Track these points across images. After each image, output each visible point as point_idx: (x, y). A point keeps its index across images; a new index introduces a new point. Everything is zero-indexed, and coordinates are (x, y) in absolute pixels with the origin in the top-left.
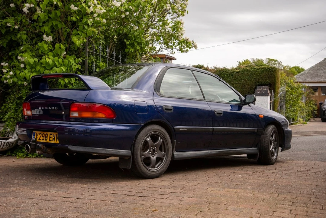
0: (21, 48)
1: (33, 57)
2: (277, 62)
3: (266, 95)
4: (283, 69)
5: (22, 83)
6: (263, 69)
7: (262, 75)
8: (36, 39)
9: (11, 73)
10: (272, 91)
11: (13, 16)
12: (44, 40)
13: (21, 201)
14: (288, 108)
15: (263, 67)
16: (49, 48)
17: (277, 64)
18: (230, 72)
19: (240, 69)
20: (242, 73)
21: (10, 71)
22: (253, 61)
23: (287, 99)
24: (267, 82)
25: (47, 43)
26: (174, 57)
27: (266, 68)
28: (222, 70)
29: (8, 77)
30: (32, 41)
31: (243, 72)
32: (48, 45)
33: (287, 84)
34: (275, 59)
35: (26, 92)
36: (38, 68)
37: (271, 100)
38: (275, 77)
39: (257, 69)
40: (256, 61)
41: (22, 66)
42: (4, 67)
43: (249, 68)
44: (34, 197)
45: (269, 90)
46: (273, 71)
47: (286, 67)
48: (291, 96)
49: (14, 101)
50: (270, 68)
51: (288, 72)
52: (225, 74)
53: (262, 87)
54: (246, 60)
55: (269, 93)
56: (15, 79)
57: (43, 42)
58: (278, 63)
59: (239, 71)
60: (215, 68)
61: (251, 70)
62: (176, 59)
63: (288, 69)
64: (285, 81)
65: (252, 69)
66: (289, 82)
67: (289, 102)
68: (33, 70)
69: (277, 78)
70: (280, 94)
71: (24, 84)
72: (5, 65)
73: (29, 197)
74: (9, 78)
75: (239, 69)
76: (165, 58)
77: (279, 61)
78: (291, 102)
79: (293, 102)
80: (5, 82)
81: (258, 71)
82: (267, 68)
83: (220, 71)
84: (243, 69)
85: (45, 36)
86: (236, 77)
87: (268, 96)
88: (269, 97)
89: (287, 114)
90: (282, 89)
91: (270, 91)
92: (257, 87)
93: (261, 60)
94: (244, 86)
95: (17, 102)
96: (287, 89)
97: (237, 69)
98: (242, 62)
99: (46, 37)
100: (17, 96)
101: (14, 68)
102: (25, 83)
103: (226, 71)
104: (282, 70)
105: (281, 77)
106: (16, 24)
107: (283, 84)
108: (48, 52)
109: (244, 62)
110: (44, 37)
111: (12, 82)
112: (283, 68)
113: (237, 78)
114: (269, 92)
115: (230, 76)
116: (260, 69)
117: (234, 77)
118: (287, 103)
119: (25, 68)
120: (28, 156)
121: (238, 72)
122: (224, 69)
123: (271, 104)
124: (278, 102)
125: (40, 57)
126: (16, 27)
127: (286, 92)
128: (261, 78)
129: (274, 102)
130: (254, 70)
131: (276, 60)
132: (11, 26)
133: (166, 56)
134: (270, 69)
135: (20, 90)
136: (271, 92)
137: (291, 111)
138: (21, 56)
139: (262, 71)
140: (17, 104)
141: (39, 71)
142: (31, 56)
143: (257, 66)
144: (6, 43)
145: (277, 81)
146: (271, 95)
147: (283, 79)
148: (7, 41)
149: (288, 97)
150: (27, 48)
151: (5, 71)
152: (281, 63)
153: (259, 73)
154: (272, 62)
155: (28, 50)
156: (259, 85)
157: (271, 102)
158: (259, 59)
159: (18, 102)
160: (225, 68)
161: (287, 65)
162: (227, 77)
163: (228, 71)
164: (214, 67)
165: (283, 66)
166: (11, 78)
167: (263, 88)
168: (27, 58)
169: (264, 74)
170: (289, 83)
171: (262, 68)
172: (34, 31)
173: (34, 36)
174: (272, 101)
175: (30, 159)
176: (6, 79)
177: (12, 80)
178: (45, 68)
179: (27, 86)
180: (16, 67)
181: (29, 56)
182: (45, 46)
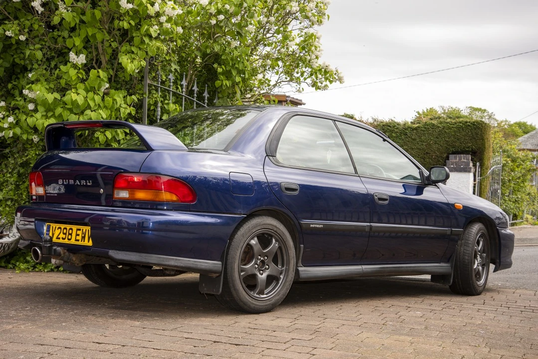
0: (30, 75)
1: (50, 90)
2: (486, 114)
3: (466, 170)
4: (497, 127)
5: (30, 137)
6: (461, 124)
7: (459, 135)
8: (56, 59)
9: (11, 119)
10: (478, 164)
11: (16, 18)
12: (70, 62)
14: (506, 196)
15: (461, 119)
16: (79, 77)
17: (487, 117)
18: (401, 127)
19: (419, 123)
20: (424, 131)
21: (8, 116)
22: (443, 111)
23: (504, 179)
24: (468, 148)
25: (75, 66)
26: (301, 100)
27: (466, 122)
28: (387, 123)
29: (6, 126)
30: (50, 64)
31: (425, 128)
32: (76, 71)
33: (504, 151)
34: (483, 108)
35: (36, 154)
36: (59, 110)
37: (475, 180)
38: (483, 139)
39: (451, 125)
40: (448, 110)
41: (31, 106)
43: (436, 122)
44: (45, 342)
45: (471, 162)
46: (479, 128)
47: (502, 122)
48: (512, 173)
49: (13, 170)
50: (474, 122)
51: (507, 132)
52: (392, 131)
53: (460, 155)
54: (431, 109)
55: (471, 168)
56: (18, 131)
57: (69, 65)
58: (488, 115)
59: (419, 127)
60: (375, 121)
61: (439, 125)
62: (304, 104)
63: (506, 126)
64: (501, 147)
65: (441, 123)
66: (508, 148)
67: (508, 184)
68: (50, 114)
69: (486, 141)
70: (492, 169)
71: (32, 140)
73: (35, 343)
74: (6, 128)
75: (417, 123)
76: (285, 101)
77: (490, 112)
78: (512, 185)
79: (514, 184)
81: (452, 127)
82: (469, 122)
83: (383, 125)
84: (426, 123)
85: (72, 55)
86: (413, 137)
87: (470, 172)
88: (471, 175)
89: (504, 207)
90: (495, 161)
91: (473, 163)
92: (450, 156)
93: (457, 109)
94: (427, 153)
95: (19, 171)
96: (505, 161)
97: (414, 124)
98: (424, 112)
99: (75, 57)
100: (20, 161)
101: (17, 111)
102: (36, 138)
103: (394, 126)
104: (494, 127)
105: (494, 140)
106: (21, 32)
107: (498, 152)
108: (76, 84)
109: (426, 111)
110: (70, 55)
111: (11, 135)
112: (496, 125)
113: (414, 140)
114: (471, 164)
115: (401, 136)
116: (455, 123)
117: (409, 137)
118: (504, 187)
119: (36, 111)
120: (37, 270)
121: (416, 129)
122: (390, 123)
123: (474, 187)
124: (487, 183)
125: (63, 91)
126: (22, 38)
127: (503, 166)
128: (458, 140)
129: (480, 183)
130: (445, 125)
131: (485, 110)
132: (13, 35)
133: (287, 99)
134: (474, 125)
135: (25, 149)
136: (475, 165)
137: (510, 201)
138: (30, 89)
139: (459, 128)
140: (19, 175)
141: (60, 115)
142: (46, 89)
143: (450, 118)
145: (486, 147)
146: (476, 171)
147: (497, 144)
149: (507, 175)
150: (40, 75)
152: (494, 115)
153: (455, 132)
154: (477, 113)
155: (42, 79)
156: (453, 153)
157: (475, 184)
158: (454, 107)
159: (22, 171)
160: (392, 120)
161: (504, 120)
162: (397, 137)
163: (397, 126)
164: (372, 118)
165: (497, 121)
166: (10, 128)
167: (460, 159)
168: (39, 92)
169: (464, 133)
170: (508, 151)
171: (460, 123)
172: (53, 46)
173: (53, 54)
174: (477, 181)
175: (39, 274)
177: (11, 133)
178: (71, 111)
179: (38, 142)
180: (19, 109)
181: (43, 89)
182: (73, 72)
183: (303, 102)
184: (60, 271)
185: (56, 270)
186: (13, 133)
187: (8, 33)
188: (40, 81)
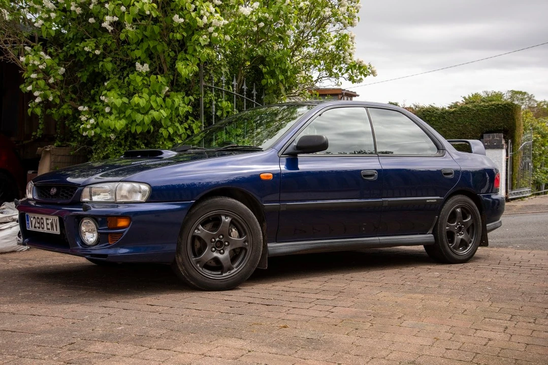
0: (106, 84)
1: (121, 96)
2: (526, 96)
3: (499, 147)
4: (536, 107)
5: (108, 135)
6: (494, 107)
7: (491, 116)
9: (92, 121)
10: (510, 141)
11: (95, 37)
12: (136, 71)
14: (538, 168)
15: (493, 102)
16: (143, 83)
17: (527, 99)
18: (439, 112)
19: (456, 107)
20: (460, 114)
21: (90, 119)
22: (487, 96)
23: (535, 153)
24: (501, 127)
25: (140, 74)
26: (355, 93)
27: (498, 105)
28: (427, 109)
29: (88, 126)
30: (123, 73)
31: (461, 111)
32: (142, 78)
33: (534, 129)
34: (523, 91)
35: (114, 149)
36: (129, 112)
37: (507, 155)
38: (514, 119)
39: (485, 107)
40: (492, 95)
41: (107, 110)
42: (83, 113)
43: (471, 105)
45: (503, 139)
46: (510, 109)
47: (541, 102)
48: (543, 148)
50: (505, 104)
51: (546, 111)
52: (431, 116)
53: (493, 134)
54: (476, 94)
55: (503, 145)
56: (98, 130)
57: (136, 73)
58: (528, 97)
59: (455, 111)
60: (417, 107)
61: (474, 108)
62: (358, 96)
63: (545, 107)
64: (532, 125)
65: (475, 106)
66: (538, 126)
67: (539, 157)
68: (122, 115)
69: (517, 120)
70: (523, 145)
71: (110, 137)
72: (85, 110)
74: (89, 129)
75: (454, 107)
76: (341, 94)
77: (530, 94)
78: (544, 158)
79: (546, 157)
80: (84, 134)
81: (486, 110)
82: (501, 104)
83: (424, 111)
84: (462, 107)
85: (138, 65)
86: (450, 120)
87: (502, 148)
88: (504, 151)
89: (536, 177)
90: (525, 138)
91: (506, 141)
92: (484, 135)
93: (499, 93)
94: (463, 133)
96: (535, 137)
97: (451, 108)
98: (469, 97)
99: (140, 66)
101: (97, 114)
102: (113, 136)
103: (433, 112)
104: (534, 107)
105: (525, 118)
106: (97, 47)
107: (529, 129)
108: (142, 89)
110: (137, 65)
111: (93, 134)
112: (536, 105)
113: (452, 122)
114: (503, 142)
115: (440, 120)
116: (488, 106)
117: (447, 120)
118: (536, 160)
119: (110, 113)
121: (453, 112)
122: (430, 109)
123: (507, 161)
124: (519, 158)
125: (130, 95)
126: (97, 52)
127: (533, 142)
128: (491, 120)
129: (512, 158)
130: (479, 108)
131: (525, 93)
132: (90, 50)
133: (343, 92)
134: (505, 107)
135: (106, 146)
136: (507, 142)
137: (542, 172)
138: (105, 95)
139: (492, 110)
141: (130, 116)
142: (118, 94)
143: (484, 101)
144: (86, 77)
145: (517, 125)
146: (508, 147)
147: (528, 122)
148: (88, 74)
149: (537, 150)
150: (114, 83)
151: (83, 118)
152: (534, 97)
153: (488, 113)
154: (518, 96)
155: (116, 86)
156: (487, 132)
157: (507, 159)
160: (432, 106)
161: (543, 100)
162: (436, 121)
163: (436, 111)
164: (414, 105)
165: (536, 102)
166: (92, 128)
167: (493, 137)
168: (112, 98)
169: (496, 114)
170: (538, 128)
171: (493, 105)
173: (125, 65)
174: (509, 156)
176: (85, 129)
177: (93, 132)
178: (138, 111)
179: (115, 139)
180: (98, 112)
181: (116, 95)
182: (139, 79)
183: (357, 93)
186: (95, 132)
187: (86, 49)
188: (114, 88)
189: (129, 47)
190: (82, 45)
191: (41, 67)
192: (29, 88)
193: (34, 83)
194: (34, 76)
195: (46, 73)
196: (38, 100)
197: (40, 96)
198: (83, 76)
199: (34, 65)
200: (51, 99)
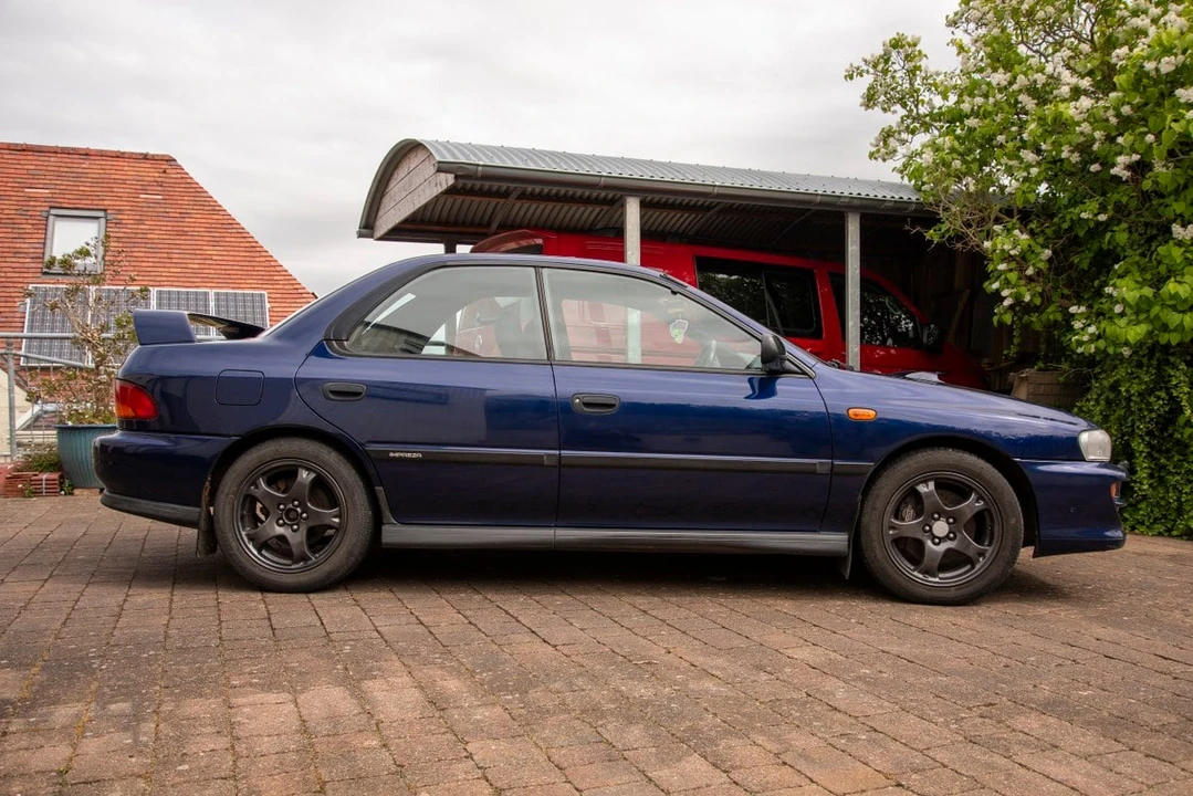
0: (1116, 267)
1: (1141, 284)
5: (1119, 350)
8: (1159, 238)
9: (1092, 329)
11: (1104, 194)
12: (1174, 239)
13: (1038, 644)
16: (1187, 259)
21: (1089, 325)
25: (1180, 244)
29: (1086, 338)
30: (1150, 246)
32: (1183, 249)
35: (1128, 373)
36: (1156, 309)
41: (1118, 309)
42: (1076, 317)
49: (1099, 396)
56: (1101, 344)
57: (1171, 243)
68: (1142, 316)
71: (1121, 353)
72: (1079, 311)
74: (1086, 342)
80: (1080, 350)
85: (1176, 229)
95: (1107, 397)
99: (1181, 230)
100: (1106, 383)
101: (1101, 317)
102: (1126, 352)
106: (1103, 209)
108: (1183, 269)
110: (1173, 229)
111: (1093, 350)
119: (1122, 315)
120: (1137, 531)
125: (1159, 282)
126: (1102, 218)
132: (1091, 216)
135: (1115, 367)
138: (1114, 286)
140: (1109, 402)
141: (1157, 317)
142: (1137, 282)
144: (1088, 260)
148: (1091, 255)
150: (1132, 264)
151: (1077, 325)
155: (1134, 269)
159: (1112, 396)
166: (1091, 341)
168: (1125, 289)
172: (1156, 221)
173: (1154, 232)
175: (1138, 537)
176: (1080, 343)
177: (1093, 346)
178: (1174, 308)
179: (1131, 356)
180: (1103, 314)
181: (1133, 285)
182: (1177, 253)
184: (1173, 537)
185: (1166, 534)
186: (1096, 348)
187: (1084, 215)
188: (1129, 272)
189: (1162, 201)
190: (1077, 210)
191: (1012, 253)
192: (996, 286)
193: (1003, 277)
194: (1002, 267)
195: (1022, 260)
196: (1007, 303)
197: (1011, 295)
198: (1082, 260)
199: (1003, 250)
200: (1027, 298)
